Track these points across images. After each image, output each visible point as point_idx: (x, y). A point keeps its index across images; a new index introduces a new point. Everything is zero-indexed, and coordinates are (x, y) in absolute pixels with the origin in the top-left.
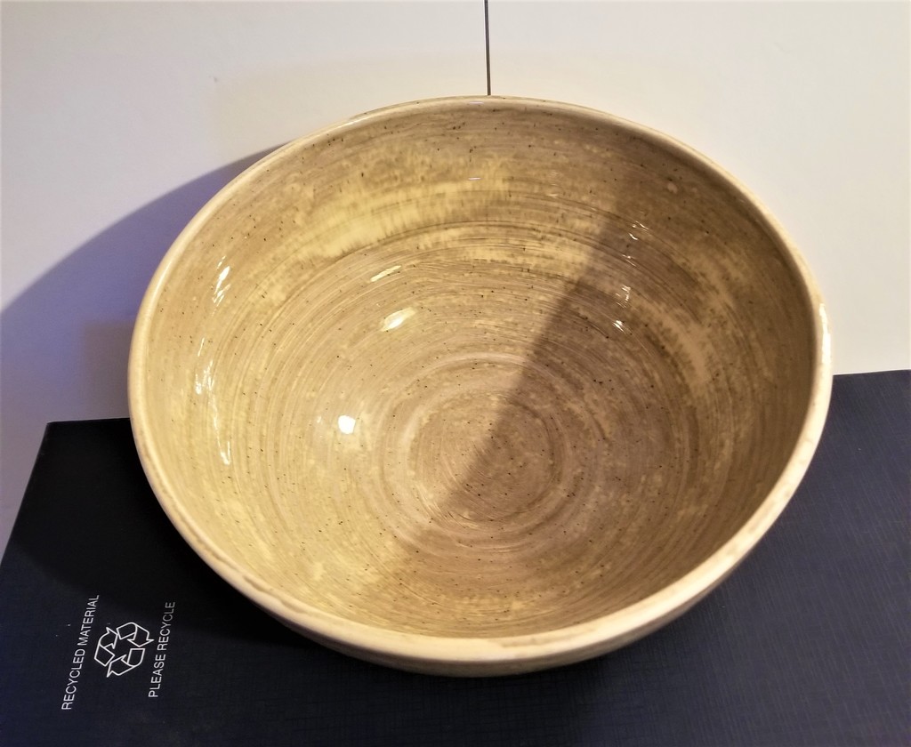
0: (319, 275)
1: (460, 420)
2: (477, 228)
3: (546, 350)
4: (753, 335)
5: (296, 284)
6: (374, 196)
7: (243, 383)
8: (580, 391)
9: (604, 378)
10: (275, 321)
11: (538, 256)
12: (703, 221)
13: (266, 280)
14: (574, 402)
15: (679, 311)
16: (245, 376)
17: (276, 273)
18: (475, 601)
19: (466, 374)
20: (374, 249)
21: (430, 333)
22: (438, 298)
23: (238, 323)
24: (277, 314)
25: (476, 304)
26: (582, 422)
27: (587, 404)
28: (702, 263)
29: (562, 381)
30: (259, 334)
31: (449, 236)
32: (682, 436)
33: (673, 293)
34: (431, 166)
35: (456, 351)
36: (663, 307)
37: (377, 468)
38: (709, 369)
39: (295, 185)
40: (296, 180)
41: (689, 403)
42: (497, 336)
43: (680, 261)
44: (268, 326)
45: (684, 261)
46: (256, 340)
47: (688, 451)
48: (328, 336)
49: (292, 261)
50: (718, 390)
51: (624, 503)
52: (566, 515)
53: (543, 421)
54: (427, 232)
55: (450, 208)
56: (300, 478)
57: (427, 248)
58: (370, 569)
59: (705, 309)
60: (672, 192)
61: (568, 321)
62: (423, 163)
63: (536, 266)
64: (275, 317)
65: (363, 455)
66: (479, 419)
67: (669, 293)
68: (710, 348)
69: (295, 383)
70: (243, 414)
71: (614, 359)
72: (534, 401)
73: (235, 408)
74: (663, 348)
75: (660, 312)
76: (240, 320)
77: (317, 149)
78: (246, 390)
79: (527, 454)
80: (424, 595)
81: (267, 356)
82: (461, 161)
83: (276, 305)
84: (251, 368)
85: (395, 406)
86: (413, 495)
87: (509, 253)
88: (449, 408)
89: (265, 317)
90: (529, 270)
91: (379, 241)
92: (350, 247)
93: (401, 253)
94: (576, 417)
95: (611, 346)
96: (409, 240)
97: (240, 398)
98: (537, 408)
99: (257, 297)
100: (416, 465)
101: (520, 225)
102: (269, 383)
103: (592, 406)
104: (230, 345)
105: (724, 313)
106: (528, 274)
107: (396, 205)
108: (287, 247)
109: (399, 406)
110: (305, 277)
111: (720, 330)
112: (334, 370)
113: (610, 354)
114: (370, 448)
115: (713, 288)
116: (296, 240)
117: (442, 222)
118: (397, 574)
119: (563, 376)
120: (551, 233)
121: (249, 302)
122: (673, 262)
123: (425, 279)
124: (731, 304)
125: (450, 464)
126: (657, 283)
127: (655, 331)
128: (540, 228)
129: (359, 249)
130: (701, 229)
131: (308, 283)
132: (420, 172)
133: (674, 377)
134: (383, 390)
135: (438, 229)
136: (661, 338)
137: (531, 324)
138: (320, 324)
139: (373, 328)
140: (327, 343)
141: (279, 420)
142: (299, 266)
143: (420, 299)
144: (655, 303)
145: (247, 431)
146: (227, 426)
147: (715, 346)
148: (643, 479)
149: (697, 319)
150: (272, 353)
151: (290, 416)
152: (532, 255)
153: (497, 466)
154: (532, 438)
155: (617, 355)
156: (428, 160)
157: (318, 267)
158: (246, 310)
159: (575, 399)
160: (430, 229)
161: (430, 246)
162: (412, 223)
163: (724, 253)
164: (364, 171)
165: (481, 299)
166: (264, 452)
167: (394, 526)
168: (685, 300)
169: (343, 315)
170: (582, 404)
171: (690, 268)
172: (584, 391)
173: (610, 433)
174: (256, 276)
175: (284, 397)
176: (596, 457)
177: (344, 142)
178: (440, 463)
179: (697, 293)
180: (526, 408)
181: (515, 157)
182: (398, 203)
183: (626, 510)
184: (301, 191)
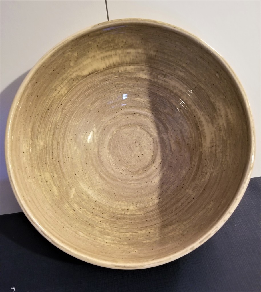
0: (80, 82)
1: (126, 134)
2: (141, 67)
3: (159, 113)
4: (228, 142)
5: (71, 86)
6: (102, 53)
7: (51, 125)
8: (167, 131)
9: (177, 129)
10: (63, 101)
11: (162, 80)
12: (225, 92)
13: (59, 87)
14: (165, 135)
15: (207, 117)
16: (52, 123)
17: (63, 83)
18: (120, 203)
19: (131, 117)
20: (101, 72)
21: (120, 100)
22: (124, 89)
23: (49, 104)
24: (64, 98)
25: (138, 92)
26: (165, 143)
27: (168, 136)
28: (220, 105)
29: (162, 126)
30: (57, 107)
31: (130, 68)
32: (196, 160)
33: (207, 110)
34: (125, 43)
35: (128, 108)
36: (202, 113)
37: (97, 149)
38: (211, 143)
39: (69, 53)
40: (69, 51)
41: (201, 150)
42: (143, 105)
43: (213, 101)
44: (61, 103)
45: (214, 101)
46: (56, 109)
47: (196, 167)
48: (83, 103)
49: (69, 79)
50: (211, 152)
51: (171, 177)
52: (153, 176)
53: (153, 139)
54: (122, 66)
55: (132, 58)
56: (71, 154)
57: (122, 72)
58: (90, 188)
59: (216, 121)
60: (217, 77)
61: (169, 105)
62: (122, 42)
63: (161, 84)
64: (63, 99)
65: (93, 144)
66: (132, 134)
67: (206, 110)
68: (213, 135)
69: (71, 121)
70: (51, 137)
71: (181, 123)
72: (151, 131)
73: (48, 136)
74: (198, 127)
75: (201, 114)
76: (49, 103)
77: (78, 40)
78: (53, 127)
79: (145, 150)
80: (105, 199)
81: (60, 114)
82: (138, 42)
83: (64, 95)
84: (54, 119)
85: (105, 126)
86: (107, 159)
87: (152, 77)
88: (123, 128)
89: (59, 100)
90: (158, 84)
91: (103, 69)
92: (92, 71)
93: (112, 73)
94: (164, 140)
95: (181, 119)
96: (115, 69)
97: (50, 131)
98: (152, 134)
99: (56, 94)
100: (110, 148)
101: (158, 68)
102: (61, 123)
103: (170, 138)
104: (46, 114)
105: (222, 127)
106: (158, 85)
107: (110, 56)
108: (67, 74)
109: (107, 126)
110: (75, 83)
111: (219, 131)
112: (85, 114)
113: (180, 121)
114: (95, 141)
115: (221, 116)
116: (71, 71)
117: (128, 63)
118: (98, 190)
119: (163, 124)
120: (169, 73)
121: (53, 96)
122: (210, 99)
123: (120, 82)
124: (225, 125)
125: (120, 150)
126: (202, 104)
127: (197, 120)
128: (165, 71)
129: (96, 72)
130: (224, 95)
131: (76, 85)
132: (121, 45)
133: (199, 138)
134: (102, 120)
135: (127, 65)
136: (198, 123)
137: (156, 103)
138: (80, 99)
139: (100, 99)
140: (83, 105)
141: (64, 135)
142: (72, 80)
143: (117, 89)
144: (200, 111)
145: (52, 143)
146: (45, 144)
147: (215, 136)
148: (179, 170)
149: (213, 124)
150: (62, 112)
151: (69, 133)
152: (160, 80)
153: (135, 153)
154: (148, 145)
155: (183, 122)
156: (124, 41)
157: (79, 79)
158: (52, 99)
159: (165, 134)
160: (123, 65)
161: (123, 71)
162: (117, 63)
163: (229, 107)
164: (98, 44)
165: (139, 91)
166: (59, 148)
167: (100, 171)
168: (210, 115)
169: (89, 95)
170: (167, 136)
171: (215, 105)
172: (169, 131)
173: (173, 149)
174: (55, 87)
175: (67, 126)
176: (167, 157)
177: (89, 36)
178: (117, 149)
179: (215, 115)
180: (148, 133)
181: (160, 44)
182: (111, 55)
183: (172, 179)
184: (72, 54)
